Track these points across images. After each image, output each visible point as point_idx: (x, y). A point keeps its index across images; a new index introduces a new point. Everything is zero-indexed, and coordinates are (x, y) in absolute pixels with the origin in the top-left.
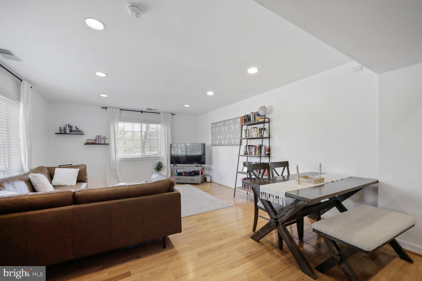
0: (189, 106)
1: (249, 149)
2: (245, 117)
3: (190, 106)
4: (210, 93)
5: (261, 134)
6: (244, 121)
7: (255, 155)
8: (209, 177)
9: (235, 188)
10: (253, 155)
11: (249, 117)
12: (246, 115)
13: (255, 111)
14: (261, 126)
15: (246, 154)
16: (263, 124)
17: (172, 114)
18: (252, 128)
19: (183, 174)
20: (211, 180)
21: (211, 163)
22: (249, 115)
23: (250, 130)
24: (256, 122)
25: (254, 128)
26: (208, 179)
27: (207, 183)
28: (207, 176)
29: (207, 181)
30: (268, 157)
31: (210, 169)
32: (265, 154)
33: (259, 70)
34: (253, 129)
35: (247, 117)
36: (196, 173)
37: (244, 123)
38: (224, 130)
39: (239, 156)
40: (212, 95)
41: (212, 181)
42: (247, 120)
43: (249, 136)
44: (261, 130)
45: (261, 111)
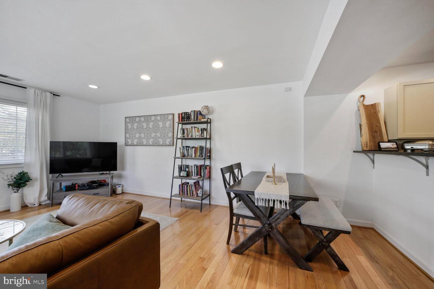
0: (97, 87)
1: (187, 150)
2: (183, 115)
3: (99, 87)
4: (145, 77)
5: (203, 134)
6: (182, 119)
7: (196, 157)
8: (120, 187)
9: (171, 197)
10: (193, 157)
11: (189, 115)
12: (184, 113)
13: (197, 109)
14: (204, 126)
15: (183, 156)
16: (206, 124)
17: (54, 95)
18: (192, 127)
19: (77, 188)
20: (122, 190)
21: (123, 169)
22: (188, 113)
23: (189, 129)
24: (198, 121)
25: (195, 127)
26: (119, 190)
27: (118, 195)
28: (117, 186)
29: (118, 193)
30: (209, 159)
31: (120, 177)
32: (207, 155)
33: (224, 65)
34: (194, 129)
35: (185, 115)
36: (101, 184)
37: (182, 121)
38: (146, 127)
39: (175, 158)
40: (148, 80)
41: (124, 191)
42: (185, 118)
43: (188, 136)
44: (203, 130)
45: (204, 111)
